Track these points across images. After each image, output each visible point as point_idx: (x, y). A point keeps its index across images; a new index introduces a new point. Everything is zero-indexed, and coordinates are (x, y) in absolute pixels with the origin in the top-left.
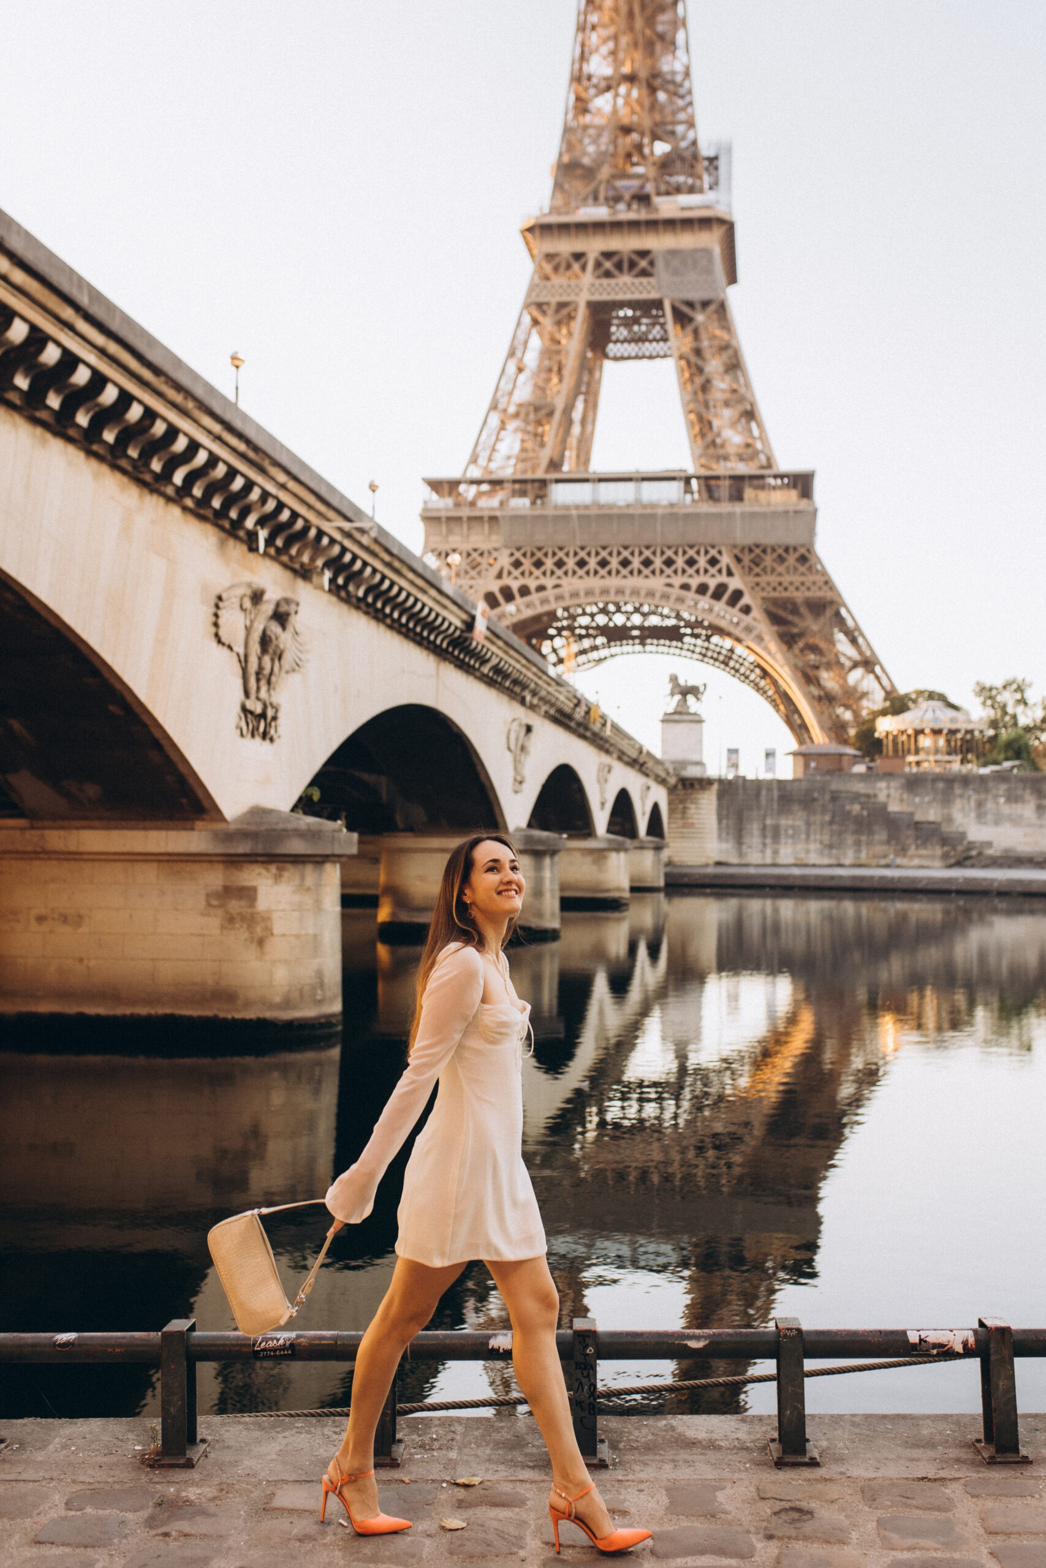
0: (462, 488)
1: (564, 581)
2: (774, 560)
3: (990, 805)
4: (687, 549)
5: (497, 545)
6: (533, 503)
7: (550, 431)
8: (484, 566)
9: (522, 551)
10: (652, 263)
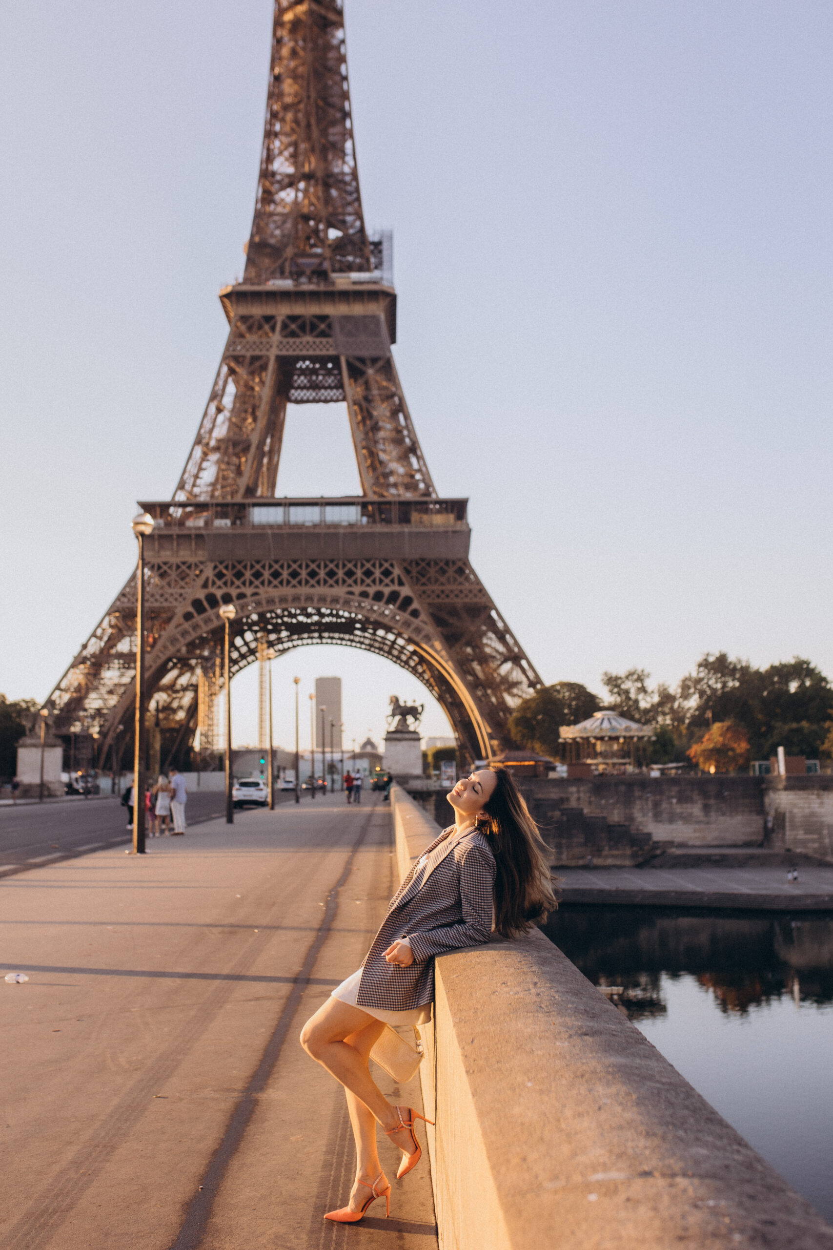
0: (172, 510)
1: (261, 590)
2: (437, 572)
3: (664, 805)
4: (365, 562)
5: (202, 559)
6: (233, 523)
7: (247, 462)
8: (192, 576)
9: (224, 564)
10: (330, 326)
